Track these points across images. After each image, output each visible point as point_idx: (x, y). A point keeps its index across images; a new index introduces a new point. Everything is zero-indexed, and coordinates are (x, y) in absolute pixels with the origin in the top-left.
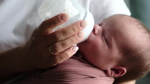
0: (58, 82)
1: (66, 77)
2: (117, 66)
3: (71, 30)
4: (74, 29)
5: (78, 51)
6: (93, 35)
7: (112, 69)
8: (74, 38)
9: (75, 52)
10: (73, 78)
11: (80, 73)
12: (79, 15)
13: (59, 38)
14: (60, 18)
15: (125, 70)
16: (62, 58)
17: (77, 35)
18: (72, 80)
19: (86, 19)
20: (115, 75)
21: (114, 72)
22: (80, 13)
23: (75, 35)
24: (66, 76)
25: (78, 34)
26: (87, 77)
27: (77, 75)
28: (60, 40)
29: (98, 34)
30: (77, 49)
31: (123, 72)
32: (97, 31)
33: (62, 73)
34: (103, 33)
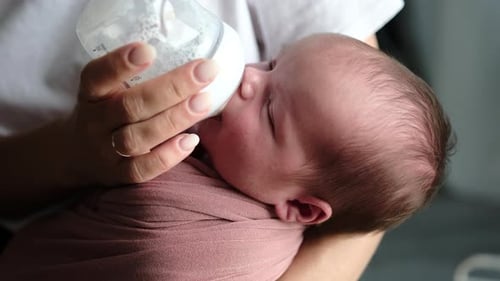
5: (198, 148)
6: (238, 101)
7: (291, 203)
8: (178, 115)
10: (165, 218)
11: (187, 207)
12: (197, 41)
14: (126, 57)
15: (329, 211)
17: (187, 103)
18: (162, 225)
19: (216, 57)
20: (300, 218)
21: (295, 211)
22: (201, 33)
23: (183, 101)
24: (148, 212)
25: (193, 98)
26: (207, 218)
28: (137, 119)
29: (252, 98)
31: (322, 214)
32: (248, 89)
34: (267, 95)
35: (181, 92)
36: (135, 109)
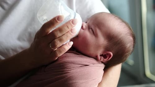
0: (59, 72)
1: (66, 68)
2: (104, 52)
3: (66, 28)
4: (68, 27)
6: (82, 30)
7: (101, 56)
8: (68, 34)
9: (70, 46)
10: (71, 67)
11: (77, 63)
12: (70, 16)
13: (57, 35)
14: (57, 19)
16: (60, 52)
18: (70, 69)
19: (76, 18)
20: (104, 59)
21: (102, 57)
23: (69, 31)
25: (71, 30)
26: (82, 65)
27: (74, 65)
28: (58, 37)
29: (86, 29)
30: (72, 43)
33: (62, 65)
35: (69, 28)
36: (57, 34)
